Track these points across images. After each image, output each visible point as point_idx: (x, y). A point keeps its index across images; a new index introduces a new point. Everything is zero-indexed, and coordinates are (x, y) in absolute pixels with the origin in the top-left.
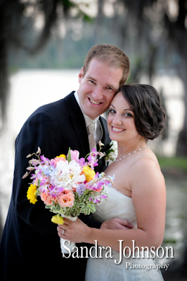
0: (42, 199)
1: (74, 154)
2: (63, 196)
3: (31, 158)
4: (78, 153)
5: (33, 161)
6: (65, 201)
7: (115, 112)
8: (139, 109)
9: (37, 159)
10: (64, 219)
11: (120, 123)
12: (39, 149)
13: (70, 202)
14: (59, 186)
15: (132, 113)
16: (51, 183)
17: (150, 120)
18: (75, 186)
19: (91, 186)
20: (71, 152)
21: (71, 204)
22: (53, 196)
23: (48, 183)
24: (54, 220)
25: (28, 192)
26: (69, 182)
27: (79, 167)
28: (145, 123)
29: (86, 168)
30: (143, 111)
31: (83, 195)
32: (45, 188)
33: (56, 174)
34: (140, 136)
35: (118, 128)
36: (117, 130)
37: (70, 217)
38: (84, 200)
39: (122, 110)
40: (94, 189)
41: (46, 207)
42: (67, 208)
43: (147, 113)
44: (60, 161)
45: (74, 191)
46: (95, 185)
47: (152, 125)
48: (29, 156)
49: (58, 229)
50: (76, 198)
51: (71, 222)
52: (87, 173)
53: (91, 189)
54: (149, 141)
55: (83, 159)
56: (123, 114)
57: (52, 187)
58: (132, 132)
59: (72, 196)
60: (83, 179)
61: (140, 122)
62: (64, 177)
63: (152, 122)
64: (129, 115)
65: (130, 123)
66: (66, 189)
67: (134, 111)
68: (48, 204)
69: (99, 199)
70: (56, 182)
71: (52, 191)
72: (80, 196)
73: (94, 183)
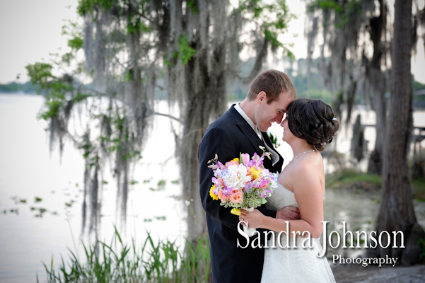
2: (234, 195)
5: (212, 166)
6: (235, 199)
9: (215, 164)
10: (242, 211)
12: (216, 156)
14: (230, 187)
16: (224, 184)
18: (242, 186)
21: (241, 200)
22: (226, 195)
23: (222, 185)
24: (233, 212)
26: (237, 183)
31: (248, 194)
33: (228, 176)
41: (221, 205)
42: (239, 203)
44: (233, 166)
45: (243, 190)
50: (246, 196)
51: (248, 213)
57: (225, 187)
59: (241, 194)
60: (249, 178)
62: (233, 179)
66: (235, 189)
68: (223, 201)
70: (227, 184)
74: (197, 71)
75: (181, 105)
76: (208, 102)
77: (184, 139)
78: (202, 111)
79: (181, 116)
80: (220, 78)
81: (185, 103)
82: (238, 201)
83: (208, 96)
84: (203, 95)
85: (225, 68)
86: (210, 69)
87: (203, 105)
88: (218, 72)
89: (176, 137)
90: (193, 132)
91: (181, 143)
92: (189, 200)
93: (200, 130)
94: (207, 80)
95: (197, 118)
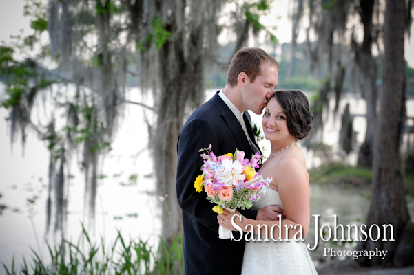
0: (206, 191)
1: (240, 154)
2: (223, 191)
3: (202, 153)
4: (244, 154)
5: (204, 156)
6: (224, 195)
7: (269, 115)
8: (290, 112)
9: (207, 154)
10: (224, 209)
11: (274, 125)
13: (229, 197)
14: (221, 182)
15: (284, 116)
16: (215, 177)
17: (300, 122)
18: (235, 184)
19: (248, 186)
20: (237, 152)
21: (229, 198)
22: (215, 190)
23: (212, 178)
24: (215, 209)
25: (195, 182)
26: (230, 179)
27: (241, 167)
28: (296, 125)
29: (247, 169)
30: (294, 114)
31: (241, 192)
32: (209, 181)
33: (220, 170)
34: (291, 136)
35: (272, 129)
36: (271, 130)
37: (228, 209)
38: (242, 196)
39: (276, 113)
40: (251, 188)
42: (226, 201)
43: (298, 116)
44: (226, 159)
45: (234, 188)
46: (253, 185)
47: (302, 127)
48: (201, 150)
49: (218, 217)
50: (235, 194)
51: (229, 213)
52: (248, 173)
53: (249, 188)
54: (299, 140)
55: (247, 160)
56: (277, 117)
57: (214, 181)
58: (285, 132)
59: (231, 192)
60: (243, 178)
61: (291, 124)
62: (226, 174)
63: (302, 123)
64: (282, 117)
65: (283, 124)
66: (227, 185)
67: (286, 114)
68: (210, 196)
69: (255, 198)
70: (218, 178)
71: (214, 185)
72: (238, 192)
73: (251, 183)
74: (172, 56)
75: (154, 93)
76: (185, 89)
77: (158, 130)
78: (178, 99)
79: (155, 104)
80: (197, 63)
81: (159, 91)
82: (226, 198)
83: (184, 83)
84: (178, 82)
85: (203, 52)
86: (186, 54)
87: (179, 93)
88: (195, 57)
89: (150, 128)
90: (168, 122)
91: (154, 133)
92: (163, 196)
93: (175, 120)
94: (183, 66)
95: (171, 107)
